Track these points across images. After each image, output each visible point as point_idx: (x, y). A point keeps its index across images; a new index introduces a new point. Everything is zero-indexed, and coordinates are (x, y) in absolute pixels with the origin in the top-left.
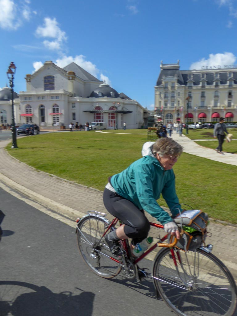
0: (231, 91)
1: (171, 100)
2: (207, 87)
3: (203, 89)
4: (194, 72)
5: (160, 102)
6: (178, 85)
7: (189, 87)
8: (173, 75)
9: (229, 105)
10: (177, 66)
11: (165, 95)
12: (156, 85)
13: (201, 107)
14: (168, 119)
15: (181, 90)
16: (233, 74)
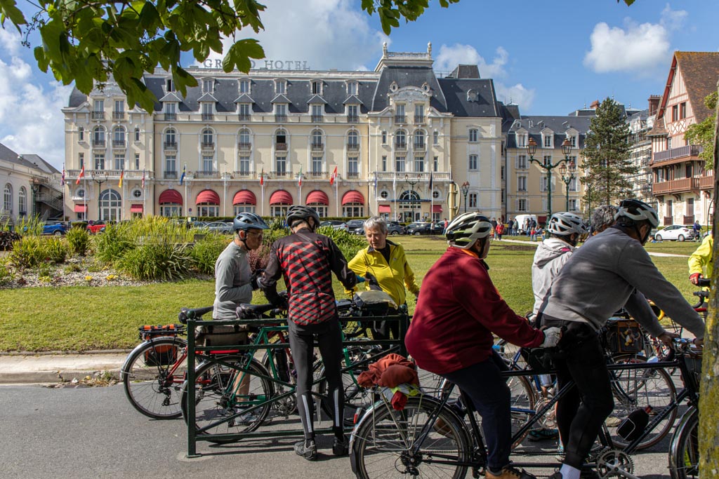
0: (283, 132)
1: (115, 151)
2: (218, 118)
3: (208, 122)
5: (82, 155)
7: (167, 115)
9: (280, 170)
11: (97, 134)
12: (67, 106)
13: (205, 173)
14: (108, 206)
15: (143, 122)
16: (288, 85)
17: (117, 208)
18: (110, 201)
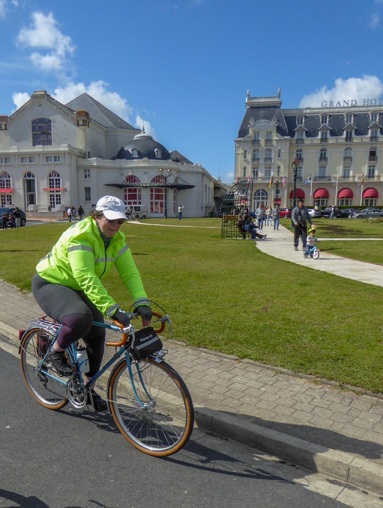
0: (375, 148)
1: (266, 164)
2: (331, 140)
3: (324, 143)
4: (308, 111)
5: (245, 168)
6: (277, 136)
7: (298, 140)
8: (269, 117)
9: (371, 174)
10: (277, 100)
11: (254, 155)
12: (237, 137)
13: (320, 177)
14: (259, 199)
15: (283, 145)
16: (379, 115)
17: (265, 201)
18: (261, 197)
